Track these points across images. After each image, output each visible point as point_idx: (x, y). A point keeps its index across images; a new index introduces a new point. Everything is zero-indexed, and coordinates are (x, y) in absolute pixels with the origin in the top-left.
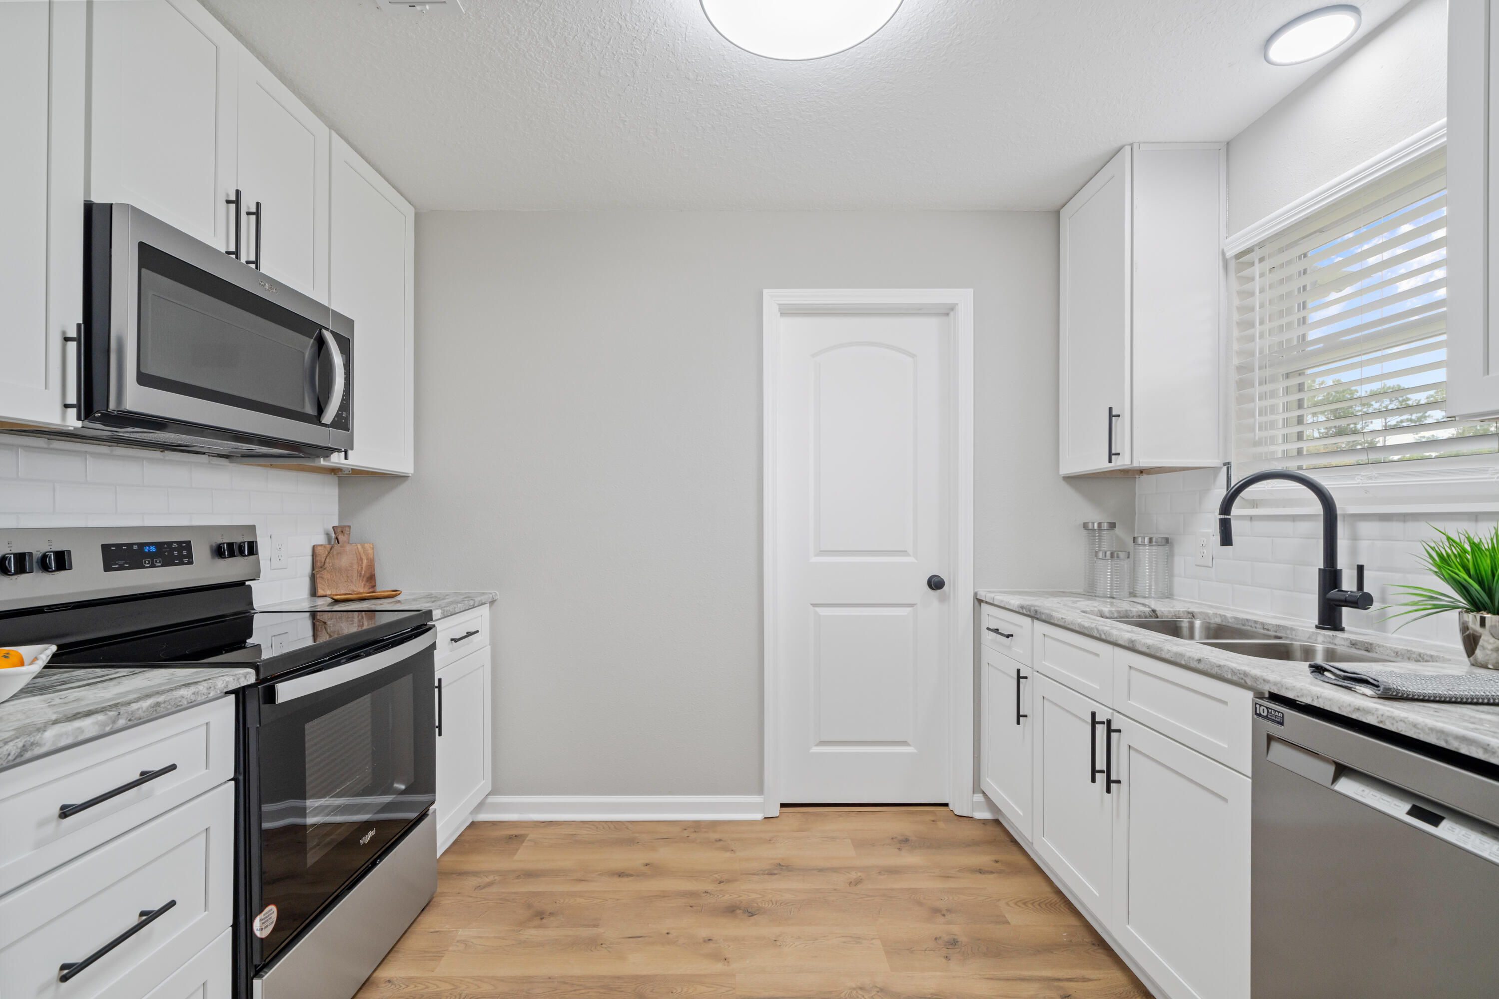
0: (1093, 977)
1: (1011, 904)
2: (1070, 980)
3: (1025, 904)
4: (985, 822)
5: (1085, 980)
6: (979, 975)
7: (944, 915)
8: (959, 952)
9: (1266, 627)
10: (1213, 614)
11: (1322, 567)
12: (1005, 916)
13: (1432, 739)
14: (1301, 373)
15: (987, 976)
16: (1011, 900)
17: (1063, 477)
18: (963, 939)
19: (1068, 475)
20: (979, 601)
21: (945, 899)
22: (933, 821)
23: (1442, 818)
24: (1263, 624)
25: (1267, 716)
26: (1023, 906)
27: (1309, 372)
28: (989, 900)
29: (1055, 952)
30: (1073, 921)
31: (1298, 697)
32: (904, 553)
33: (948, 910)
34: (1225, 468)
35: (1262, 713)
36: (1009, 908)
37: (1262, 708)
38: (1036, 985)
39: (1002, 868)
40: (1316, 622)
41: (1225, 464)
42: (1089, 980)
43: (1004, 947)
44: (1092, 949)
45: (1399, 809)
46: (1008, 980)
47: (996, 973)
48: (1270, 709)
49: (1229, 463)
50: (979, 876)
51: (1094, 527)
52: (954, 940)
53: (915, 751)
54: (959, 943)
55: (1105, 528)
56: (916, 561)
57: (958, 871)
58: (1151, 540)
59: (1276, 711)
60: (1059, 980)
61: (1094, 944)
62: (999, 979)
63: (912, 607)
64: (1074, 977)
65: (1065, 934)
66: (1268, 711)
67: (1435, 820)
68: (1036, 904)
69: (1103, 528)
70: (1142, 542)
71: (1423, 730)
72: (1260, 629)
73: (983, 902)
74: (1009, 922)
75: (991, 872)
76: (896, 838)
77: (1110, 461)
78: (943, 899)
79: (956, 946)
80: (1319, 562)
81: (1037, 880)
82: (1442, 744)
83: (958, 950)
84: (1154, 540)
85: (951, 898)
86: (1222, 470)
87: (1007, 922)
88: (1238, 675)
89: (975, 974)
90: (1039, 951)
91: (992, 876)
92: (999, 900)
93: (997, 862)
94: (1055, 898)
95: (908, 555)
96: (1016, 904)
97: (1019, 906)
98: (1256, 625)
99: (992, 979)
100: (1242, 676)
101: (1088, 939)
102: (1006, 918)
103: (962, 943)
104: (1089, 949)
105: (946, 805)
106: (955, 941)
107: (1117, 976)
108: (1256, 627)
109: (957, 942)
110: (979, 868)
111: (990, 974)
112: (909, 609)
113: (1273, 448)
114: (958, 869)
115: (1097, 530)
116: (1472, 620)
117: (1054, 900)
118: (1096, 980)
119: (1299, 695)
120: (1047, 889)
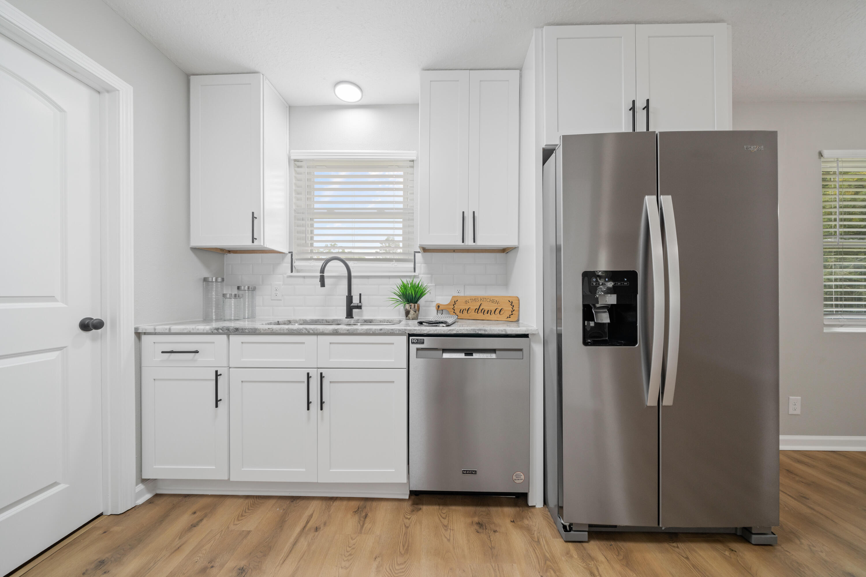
0: (311, 512)
1: (236, 522)
2: (307, 522)
3: (242, 516)
4: (149, 502)
5: (311, 516)
6: (277, 566)
7: (212, 567)
8: (252, 570)
9: (328, 321)
10: (299, 320)
11: (347, 295)
12: (243, 531)
13: (472, 332)
14: (311, 219)
15: (281, 562)
16: (234, 521)
17: (191, 248)
18: (243, 563)
19: (195, 247)
20: (138, 335)
21: (198, 559)
22: (105, 532)
23: (472, 354)
24: (326, 320)
25: (417, 342)
26: (243, 518)
27: (315, 220)
28: (223, 532)
29: (286, 520)
30: (273, 502)
31: (428, 332)
32: (51, 298)
33: (210, 562)
34: (290, 254)
35: (414, 342)
36: (238, 526)
37: (414, 340)
38: (302, 539)
39: (203, 513)
40: (345, 316)
41: (289, 252)
42: (312, 515)
43: (266, 542)
44: (295, 504)
45: (462, 356)
46: (291, 551)
47: (282, 556)
48: (418, 339)
49: (292, 252)
50: (196, 529)
51: (213, 280)
52: (239, 569)
53: (67, 486)
54: (245, 567)
55: (220, 281)
56: (66, 306)
57: (180, 538)
58: (249, 288)
59: (421, 339)
60: (305, 527)
61: (292, 501)
62: (288, 556)
63: (61, 350)
64: (307, 520)
65: (278, 509)
66: (417, 340)
67: (471, 354)
68: (247, 511)
69: (218, 281)
70: (244, 289)
71: (469, 330)
72: (325, 322)
73: (222, 537)
74: (250, 531)
75: (201, 520)
76: (87, 570)
77: (253, 242)
78: (196, 561)
79: (246, 570)
80: (346, 293)
81: (228, 501)
82: (474, 333)
83: (250, 570)
84: (250, 288)
85: (200, 555)
86: (288, 255)
87: (249, 532)
88: (402, 331)
89: (276, 568)
90: (281, 526)
91: (204, 521)
92: (228, 527)
93: (195, 513)
94: (251, 501)
95: (56, 301)
96: (238, 520)
97: (242, 520)
98: (323, 321)
99: (284, 561)
100: (404, 331)
101: (288, 502)
102: (245, 531)
103: (246, 566)
104: (294, 505)
105: (101, 514)
106: (241, 569)
107: (315, 503)
108: (322, 322)
109: (243, 568)
110: (190, 525)
111: (281, 560)
112: (57, 353)
113: (307, 248)
114: (178, 538)
115: (214, 282)
116: (408, 306)
117: (251, 502)
118: (313, 512)
119: (429, 331)
120: (241, 500)
